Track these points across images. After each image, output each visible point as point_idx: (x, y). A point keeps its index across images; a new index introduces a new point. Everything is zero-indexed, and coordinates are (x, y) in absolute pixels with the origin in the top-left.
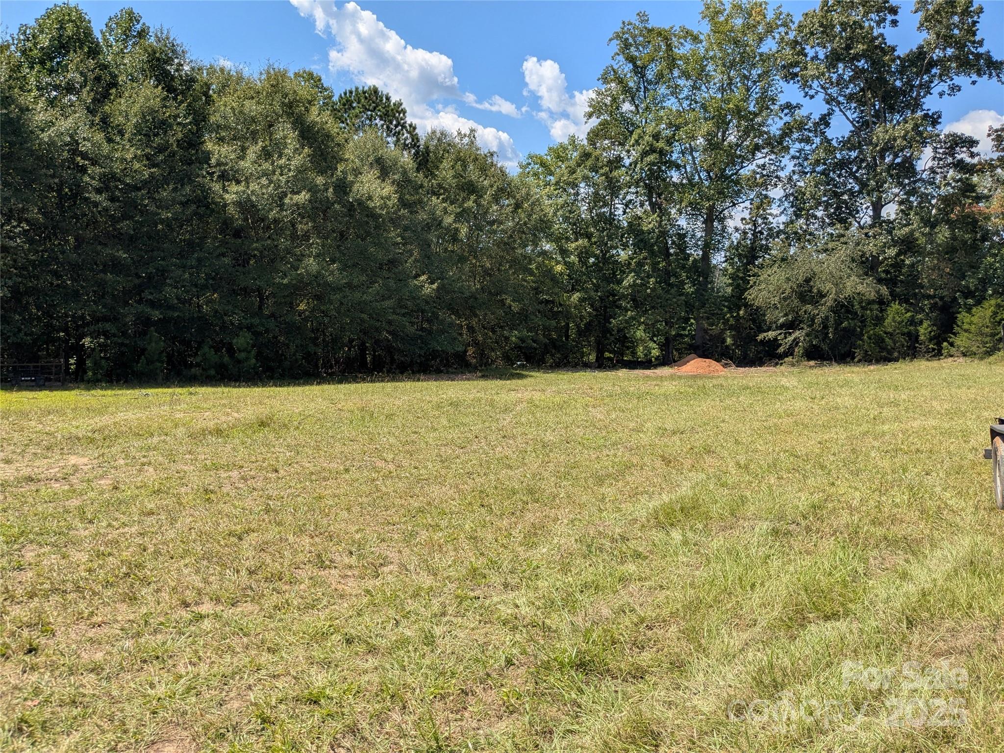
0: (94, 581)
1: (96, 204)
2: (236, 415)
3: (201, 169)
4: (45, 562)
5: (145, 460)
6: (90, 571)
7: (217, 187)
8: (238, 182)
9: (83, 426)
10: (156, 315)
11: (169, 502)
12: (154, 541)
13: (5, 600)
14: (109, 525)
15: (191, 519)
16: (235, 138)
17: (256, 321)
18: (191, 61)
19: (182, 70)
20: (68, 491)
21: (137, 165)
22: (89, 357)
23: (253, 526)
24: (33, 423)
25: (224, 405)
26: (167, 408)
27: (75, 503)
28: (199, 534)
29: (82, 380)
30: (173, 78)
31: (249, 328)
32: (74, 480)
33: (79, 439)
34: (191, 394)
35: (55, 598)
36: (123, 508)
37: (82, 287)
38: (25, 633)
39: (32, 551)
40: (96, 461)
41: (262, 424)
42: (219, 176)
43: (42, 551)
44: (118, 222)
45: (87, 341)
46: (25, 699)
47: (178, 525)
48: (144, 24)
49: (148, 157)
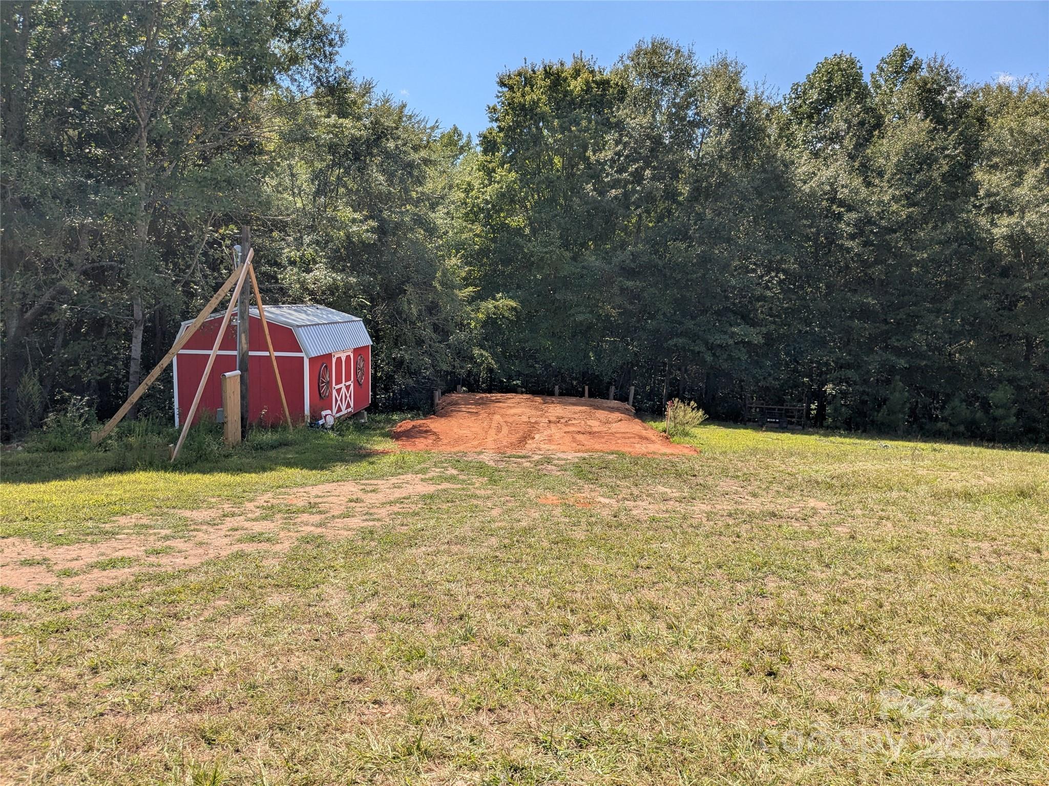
0: (829, 624)
1: (848, 250)
2: (989, 479)
3: (967, 203)
4: (784, 595)
5: (883, 514)
6: (826, 613)
7: (983, 221)
8: (1011, 213)
9: (822, 470)
10: (902, 363)
11: (908, 561)
12: (891, 600)
13: (749, 621)
14: (845, 573)
15: (931, 585)
16: (1011, 163)
17: (1021, 374)
18: (966, 86)
19: (954, 98)
20: (807, 532)
21: (895, 207)
22: (829, 403)
23: (1007, 608)
24: (777, 463)
25: (975, 467)
26: (908, 462)
27: (813, 544)
28: (941, 603)
29: (822, 426)
30: (943, 108)
31: (1011, 381)
32: (813, 522)
33: (817, 483)
34: (935, 450)
35: (793, 632)
36: (860, 558)
37: (829, 333)
38: (766, 656)
39: (773, 582)
40: (834, 507)
41: (1022, 494)
42: (988, 209)
43: (783, 584)
44: (869, 267)
45: (829, 388)
46: (766, 717)
47: (917, 589)
48: (917, 58)
49: (907, 196)
